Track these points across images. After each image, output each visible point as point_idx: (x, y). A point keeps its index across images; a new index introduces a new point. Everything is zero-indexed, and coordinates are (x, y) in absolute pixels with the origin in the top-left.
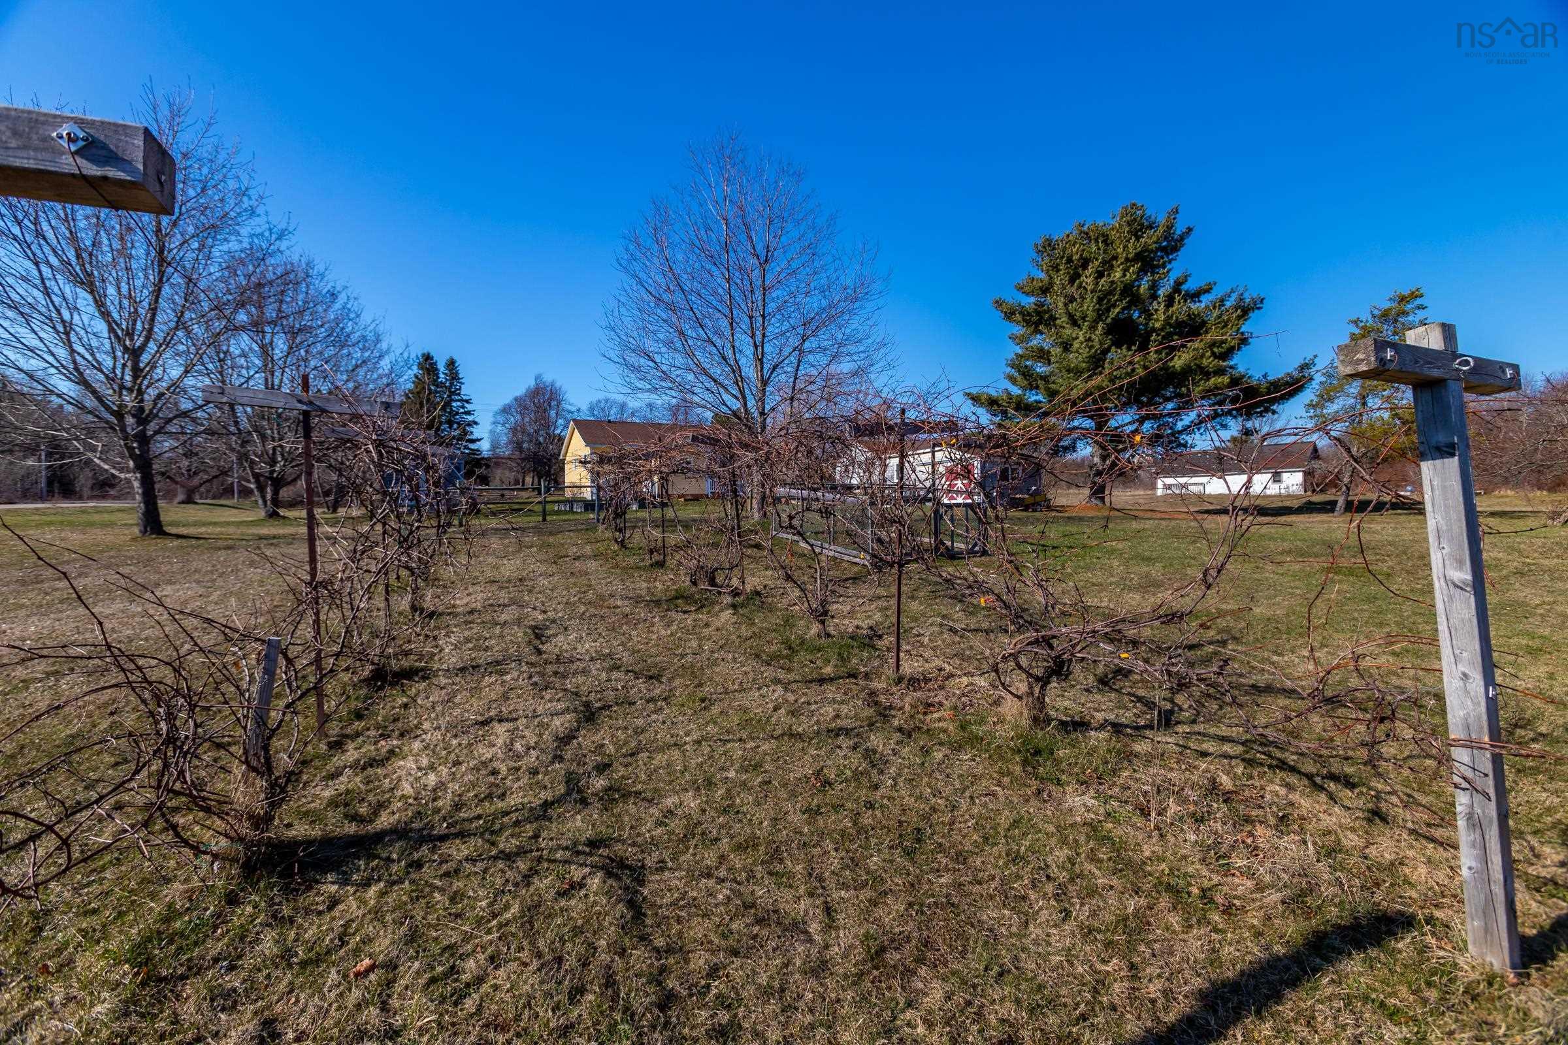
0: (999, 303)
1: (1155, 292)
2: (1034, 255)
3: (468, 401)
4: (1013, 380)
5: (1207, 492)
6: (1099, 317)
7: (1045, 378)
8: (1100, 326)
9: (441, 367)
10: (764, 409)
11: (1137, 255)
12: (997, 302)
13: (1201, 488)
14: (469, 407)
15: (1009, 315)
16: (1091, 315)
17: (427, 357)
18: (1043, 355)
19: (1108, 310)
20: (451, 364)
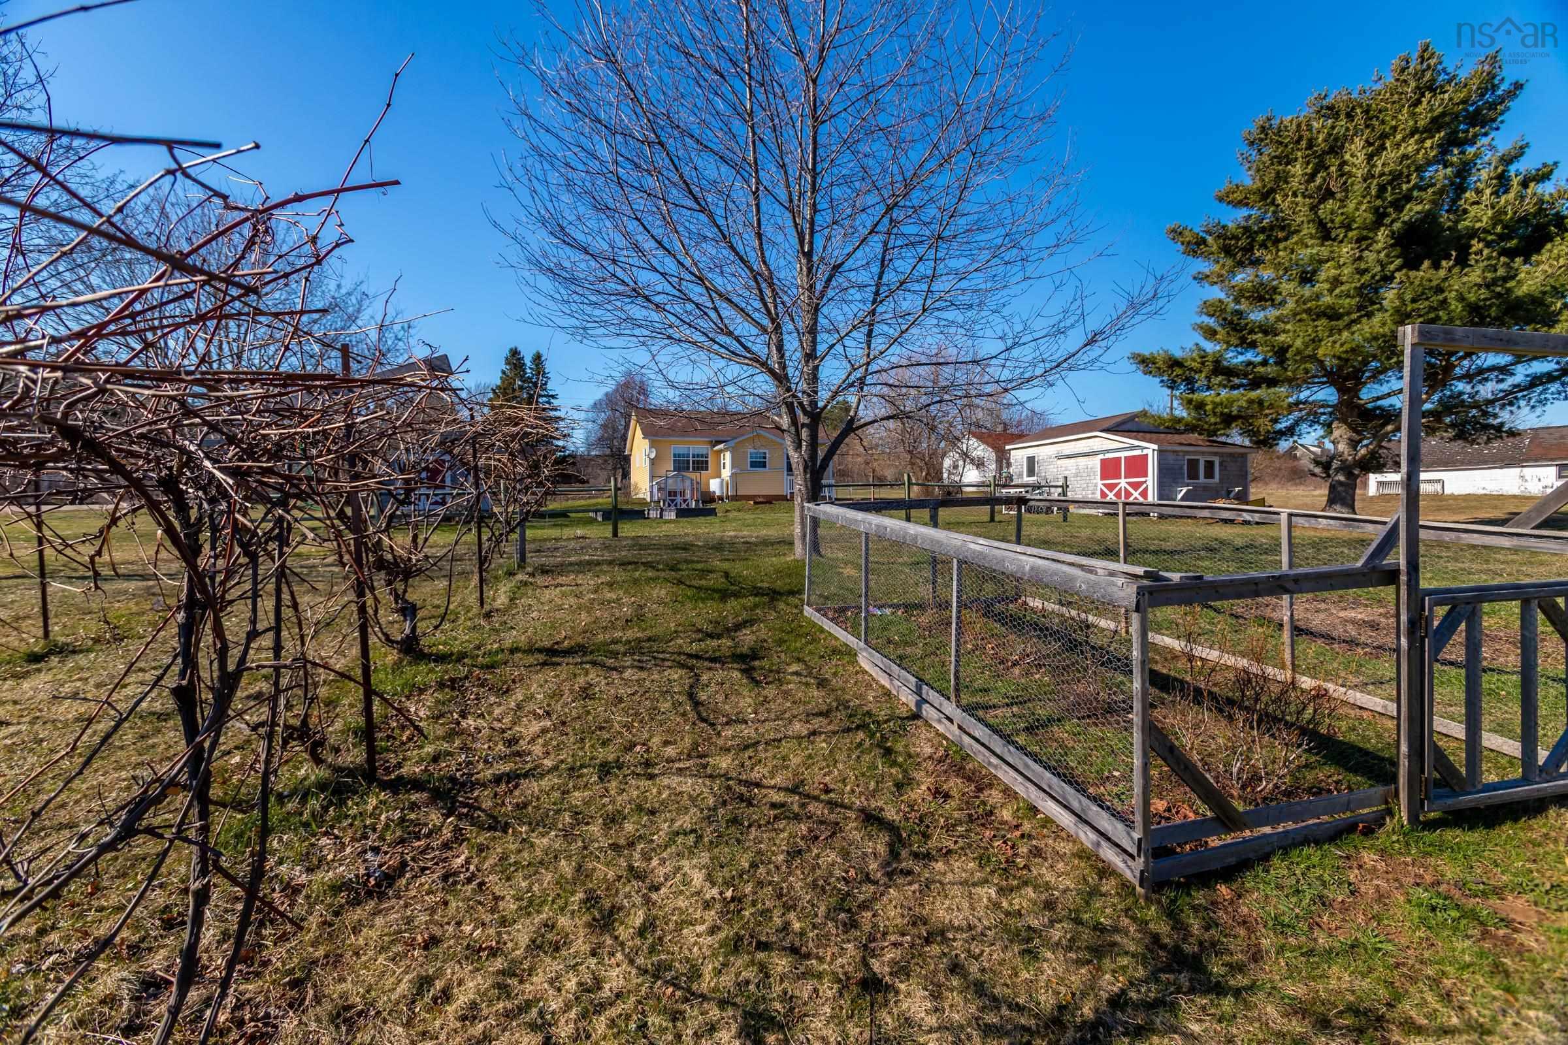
0: (1176, 233)
1: (1464, 179)
2: (1245, 149)
3: (553, 397)
4: (1210, 334)
5: (1448, 491)
6: (1380, 218)
7: (1267, 330)
8: (1382, 235)
9: (528, 362)
10: (814, 349)
11: (1434, 120)
12: (1174, 231)
13: (1438, 487)
14: (555, 402)
15: (1196, 247)
16: (1363, 215)
17: (515, 352)
18: (1263, 295)
19: (1398, 206)
20: (538, 358)
